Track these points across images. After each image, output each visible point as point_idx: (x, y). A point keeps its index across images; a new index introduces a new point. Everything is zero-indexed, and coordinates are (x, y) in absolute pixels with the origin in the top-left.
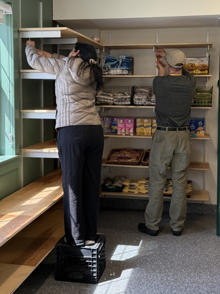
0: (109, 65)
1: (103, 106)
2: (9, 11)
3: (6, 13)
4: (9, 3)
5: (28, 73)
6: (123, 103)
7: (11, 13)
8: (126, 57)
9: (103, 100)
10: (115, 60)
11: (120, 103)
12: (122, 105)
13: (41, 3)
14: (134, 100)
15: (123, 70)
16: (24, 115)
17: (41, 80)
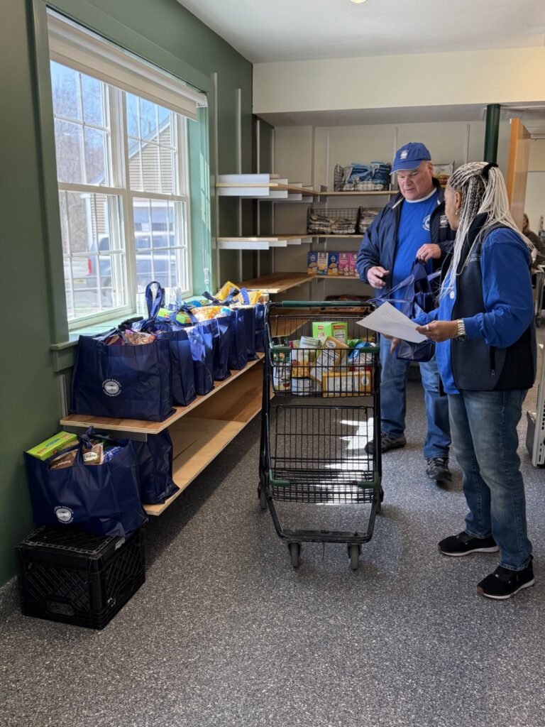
0: (357, 177)
1: (318, 236)
2: (203, 102)
3: (199, 105)
4: (203, 92)
5: (226, 189)
6: (346, 232)
7: (206, 105)
8: (381, 166)
9: (317, 228)
10: (366, 170)
11: (341, 232)
12: (343, 234)
13: (240, 90)
14: (361, 226)
15: (376, 184)
16: (221, 244)
17: (238, 197)
